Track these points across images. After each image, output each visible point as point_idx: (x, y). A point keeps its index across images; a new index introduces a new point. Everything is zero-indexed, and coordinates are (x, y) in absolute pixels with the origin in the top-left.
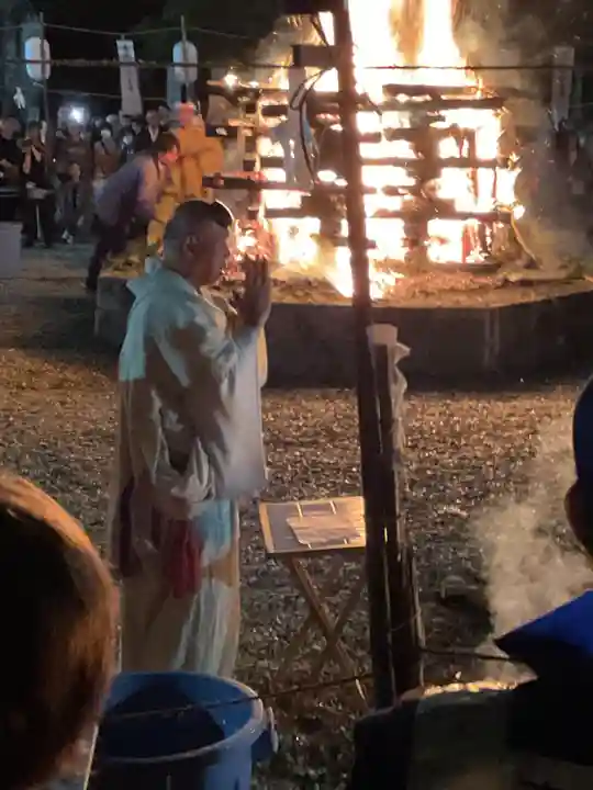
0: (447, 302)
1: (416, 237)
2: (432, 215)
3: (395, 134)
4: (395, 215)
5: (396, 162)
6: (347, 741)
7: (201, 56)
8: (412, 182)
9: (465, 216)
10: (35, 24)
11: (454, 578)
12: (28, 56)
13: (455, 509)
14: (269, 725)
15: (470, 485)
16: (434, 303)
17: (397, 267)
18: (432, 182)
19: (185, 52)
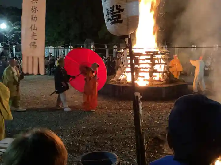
0: (156, 86)
1: (151, 76)
2: (154, 72)
3: (147, 59)
4: (148, 72)
5: (148, 63)
6: (136, 163)
7: (118, 47)
8: (150, 67)
9: (159, 72)
10: (93, 43)
11: (156, 134)
12: (91, 48)
13: (156, 122)
14: (119, 162)
15: (159, 117)
16: (154, 86)
17: (148, 80)
18: (154, 67)
19: (115, 47)
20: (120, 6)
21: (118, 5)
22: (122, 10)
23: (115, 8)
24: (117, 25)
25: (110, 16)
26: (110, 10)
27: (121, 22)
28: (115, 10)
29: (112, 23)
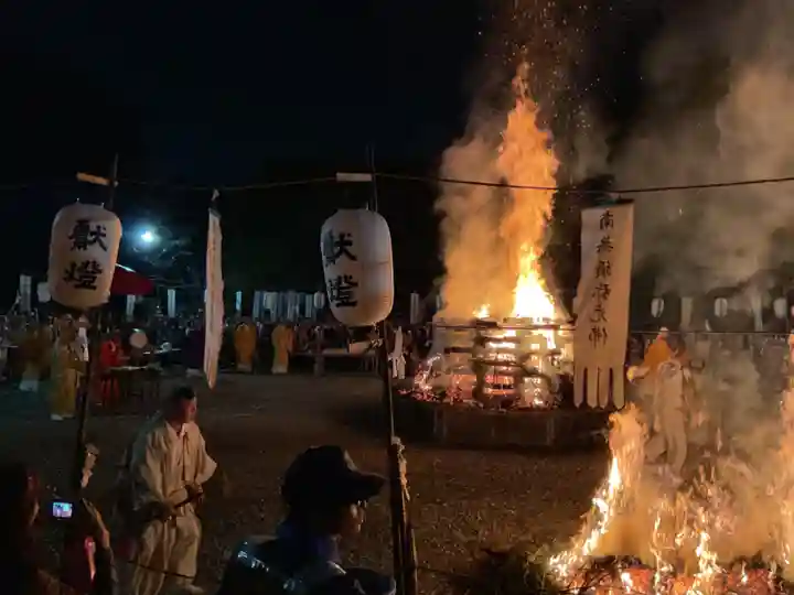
20: (351, 277)
21: (348, 274)
22: (356, 284)
23: (343, 280)
24: (348, 309)
25: (335, 293)
26: (334, 282)
27: (354, 304)
28: (344, 284)
29: (338, 305)
